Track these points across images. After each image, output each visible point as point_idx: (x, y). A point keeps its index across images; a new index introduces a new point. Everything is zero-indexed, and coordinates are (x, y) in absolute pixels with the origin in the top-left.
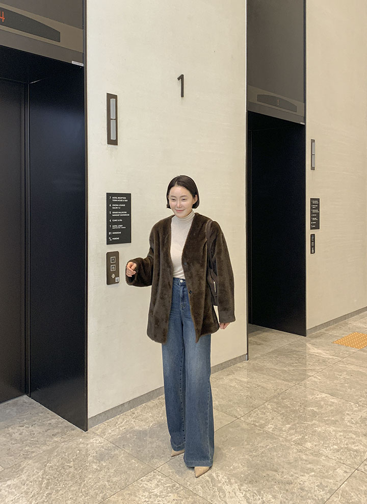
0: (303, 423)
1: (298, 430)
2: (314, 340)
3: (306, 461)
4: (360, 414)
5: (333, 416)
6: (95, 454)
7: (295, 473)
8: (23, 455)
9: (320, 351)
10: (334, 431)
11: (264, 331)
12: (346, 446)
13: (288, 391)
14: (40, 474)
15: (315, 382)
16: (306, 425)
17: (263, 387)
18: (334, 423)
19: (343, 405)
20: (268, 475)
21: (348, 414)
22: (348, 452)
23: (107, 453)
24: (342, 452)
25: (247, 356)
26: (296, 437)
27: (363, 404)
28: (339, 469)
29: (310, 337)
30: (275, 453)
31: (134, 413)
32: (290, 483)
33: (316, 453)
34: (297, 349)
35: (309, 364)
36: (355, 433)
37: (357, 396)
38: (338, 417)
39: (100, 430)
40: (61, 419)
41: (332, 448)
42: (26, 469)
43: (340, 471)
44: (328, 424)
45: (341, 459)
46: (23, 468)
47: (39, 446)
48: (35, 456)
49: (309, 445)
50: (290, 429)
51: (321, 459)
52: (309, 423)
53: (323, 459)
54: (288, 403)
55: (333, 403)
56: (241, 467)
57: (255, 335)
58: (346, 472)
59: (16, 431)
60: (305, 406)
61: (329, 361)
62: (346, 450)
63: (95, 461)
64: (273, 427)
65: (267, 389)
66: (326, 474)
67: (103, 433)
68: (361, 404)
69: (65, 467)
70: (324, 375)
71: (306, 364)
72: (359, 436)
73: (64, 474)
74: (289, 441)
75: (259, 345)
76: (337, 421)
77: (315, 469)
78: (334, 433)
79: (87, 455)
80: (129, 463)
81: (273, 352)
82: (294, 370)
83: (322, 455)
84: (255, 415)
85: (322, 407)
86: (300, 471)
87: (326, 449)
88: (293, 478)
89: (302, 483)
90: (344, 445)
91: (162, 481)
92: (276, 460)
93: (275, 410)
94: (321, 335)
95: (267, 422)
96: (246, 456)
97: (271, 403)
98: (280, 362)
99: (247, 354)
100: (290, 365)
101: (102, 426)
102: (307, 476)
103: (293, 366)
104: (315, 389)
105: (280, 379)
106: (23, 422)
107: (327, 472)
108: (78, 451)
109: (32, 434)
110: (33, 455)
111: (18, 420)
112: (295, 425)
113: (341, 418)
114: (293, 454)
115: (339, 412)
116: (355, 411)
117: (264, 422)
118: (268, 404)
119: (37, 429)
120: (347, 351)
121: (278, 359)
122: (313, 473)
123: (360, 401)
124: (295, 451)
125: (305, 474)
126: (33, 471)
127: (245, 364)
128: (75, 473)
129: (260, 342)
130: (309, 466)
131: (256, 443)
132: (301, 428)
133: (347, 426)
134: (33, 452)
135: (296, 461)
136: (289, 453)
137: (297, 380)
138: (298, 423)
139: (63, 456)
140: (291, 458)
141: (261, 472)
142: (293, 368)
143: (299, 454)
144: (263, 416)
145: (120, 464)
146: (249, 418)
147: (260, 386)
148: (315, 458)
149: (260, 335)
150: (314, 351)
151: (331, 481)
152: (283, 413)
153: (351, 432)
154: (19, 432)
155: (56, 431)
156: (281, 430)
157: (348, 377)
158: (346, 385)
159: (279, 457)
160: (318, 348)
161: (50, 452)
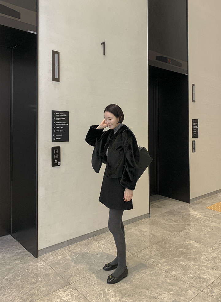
0: (174, 259)
1: (169, 263)
2: (194, 206)
3: (169, 284)
4: (212, 255)
5: (194, 255)
7: (160, 292)
9: (196, 213)
10: (192, 265)
13: (169, 239)
15: (188, 233)
16: (176, 260)
18: (194, 259)
19: (203, 249)
20: (142, 292)
21: (204, 254)
24: (195, 279)
26: (167, 268)
27: (215, 248)
28: (190, 290)
29: (192, 204)
30: (150, 278)
31: (69, 248)
32: (155, 298)
33: (177, 279)
35: (187, 221)
36: (207, 267)
37: (213, 243)
38: (197, 256)
40: (25, 250)
41: (189, 276)
43: (190, 292)
44: (189, 260)
45: (193, 284)
49: (174, 273)
50: (164, 262)
51: (180, 283)
52: (178, 259)
53: (181, 283)
54: (168, 246)
55: (197, 247)
58: (194, 293)
60: (178, 248)
61: (200, 219)
62: (198, 278)
64: (154, 260)
70: (195, 229)
72: (208, 269)
74: (162, 270)
76: (196, 258)
77: (174, 289)
81: (167, 213)
83: (181, 280)
85: (188, 249)
86: (164, 290)
87: (185, 276)
88: (158, 295)
89: (162, 298)
90: (197, 274)
92: (149, 282)
93: (158, 250)
94: (200, 203)
95: (151, 257)
97: (157, 246)
98: (170, 219)
100: (175, 221)
102: (167, 294)
103: (177, 222)
105: (166, 230)
107: (182, 292)
112: (168, 259)
113: (199, 256)
114: (162, 279)
115: (199, 253)
116: (210, 253)
118: (154, 246)
120: (213, 213)
121: (169, 217)
122: (172, 292)
123: (214, 247)
124: (164, 276)
130: (170, 287)
131: (140, 270)
132: (171, 262)
133: (202, 262)
135: (163, 283)
136: (159, 278)
137: (177, 231)
138: (170, 259)
140: (160, 281)
141: (137, 290)
142: (176, 224)
143: (165, 278)
144: (149, 253)
148: (176, 282)
150: (192, 213)
151: (183, 298)
152: (162, 252)
153: (203, 266)
156: (158, 262)
157: (210, 231)
158: (208, 236)
159: (152, 280)
160: (195, 211)
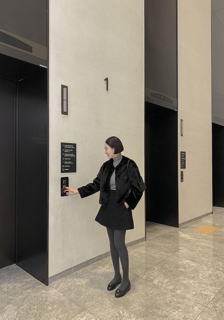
0: (175, 278)
1: (172, 283)
2: (183, 230)
3: (176, 302)
4: (208, 272)
5: (193, 274)
6: (51, 300)
7: (170, 310)
8: (7, 301)
9: (186, 236)
10: (193, 283)
11: (155, 225)
12: (200, 292)
13: (167, 259)
14: (16, 313)
15: (182, 253)
16: (177, 279)
17: (153, 257)
18: (193, 278)
19: (199, 267)
20: (154, 311)
21: (201, 272)
22: (201, 296)
23: (58, 300)
24: (198, 296)
25: (145, 239)
26: (171, 287)
27: (210, 266)
28: (195, 307)
29: (181, 228)
30: (158, 298)
31: (77, 274)
32: (166, 317)
33: (182, 297)
34: (173, 235)
35: (180, 243)
36: (206, 284)
37: (206, 261)
38: (195, 275)
39: (56, 285)
40: (33, 278)
41: (192, 293)
42: (7, 310)
43: (196, 308)
44: (190, 279)
45: (197, 300)
46: (6, 310)
47: (17, 295)
48: (14, 302)
49: (178, 292)
50: (168, 282)
51: (185, 301)
52: (179, 278)
53: (187, 301)
54: (168, 266)
55: (193, 266)
56: (138, 307)
57: (151, 227)
58: (200, 309)
59: (6, 286)
60: (177, 268)
61: (191, 241)
62: (200, 295)
63: (50, 305)
64: (158, 281)
65: (155, 258)
66: (188, 310)
67: (58, 287)
68: (209, 266)
69: (32, 309)
70: (188, 249)
71: (178, 243)
72: (207, 286)
73: (30, 313)
74: (167, 290)
75: (153, 232)
76: (195, 277)
77: (181, 307)
78: (193, 284)
79: (46, 301)
80: (71, 306)
81: (160, 236)
82: (171, 246)
83: (186, 298)
84: (148, 274)
85: (186, 268)
86: (173, 309)
87: (188, 294)
88: (168, 313)
89: (173, 316)
91: (89, 317)
92: (158, 302)
93: (160, 270)
94: (187, 227)
95: (155, 278)
96: (141, 300)
97: (158, 267)
98: (164, 242)
99: (145, 237)
100: (169, 243)
101: (57, 282)
103: (171, 244)
104: (183, 257)
105: (163, 251)
106: (10, 281)
107: (189, 309)
108: (41, 299)
109: (14, 288)
110: (13, 302)
111: (7, 279)
112: (171, 279)
113: (197, 275)
114: (169, 298)
115: (196, 271)
116: (206, 270)
117: (153, 278)
118: (156, 267)
119: (18, 285)
120: (201, 235)
121: (162, 240)
122: (180, 310)
124: (170, 296)
125: (176, 311)
126: (12, 312)
127: (144, 243)
128: (36, 313)
129: (153, 231)
130: (178, 305)
131: (148, 291)
132: (174, 281)
133: (200, 279)
134: (13, 300)
135: (170, 302)
136: (167, 297)
137: (172, 252)
138: (172, 278)
139: (31, 301)
140: (168, 300)
141: (149, 310)
142: (171, 245)
143: (172, 297)
144: (152, 274)
145: (65, 306)
146: (144, 276)
147: (151, 256)
148: (182, 300)
149: (153, 227)
150: (183, 236)
151: (191, 314)
152: (164, 272)
153: (203, 283)
154: (7, 287)
155: (29, 286)
156: (163, 283)
157: (201, 250)
158: (200, 255)
159: (160, 300)
160: (185, 234)
161: (24, 299)
